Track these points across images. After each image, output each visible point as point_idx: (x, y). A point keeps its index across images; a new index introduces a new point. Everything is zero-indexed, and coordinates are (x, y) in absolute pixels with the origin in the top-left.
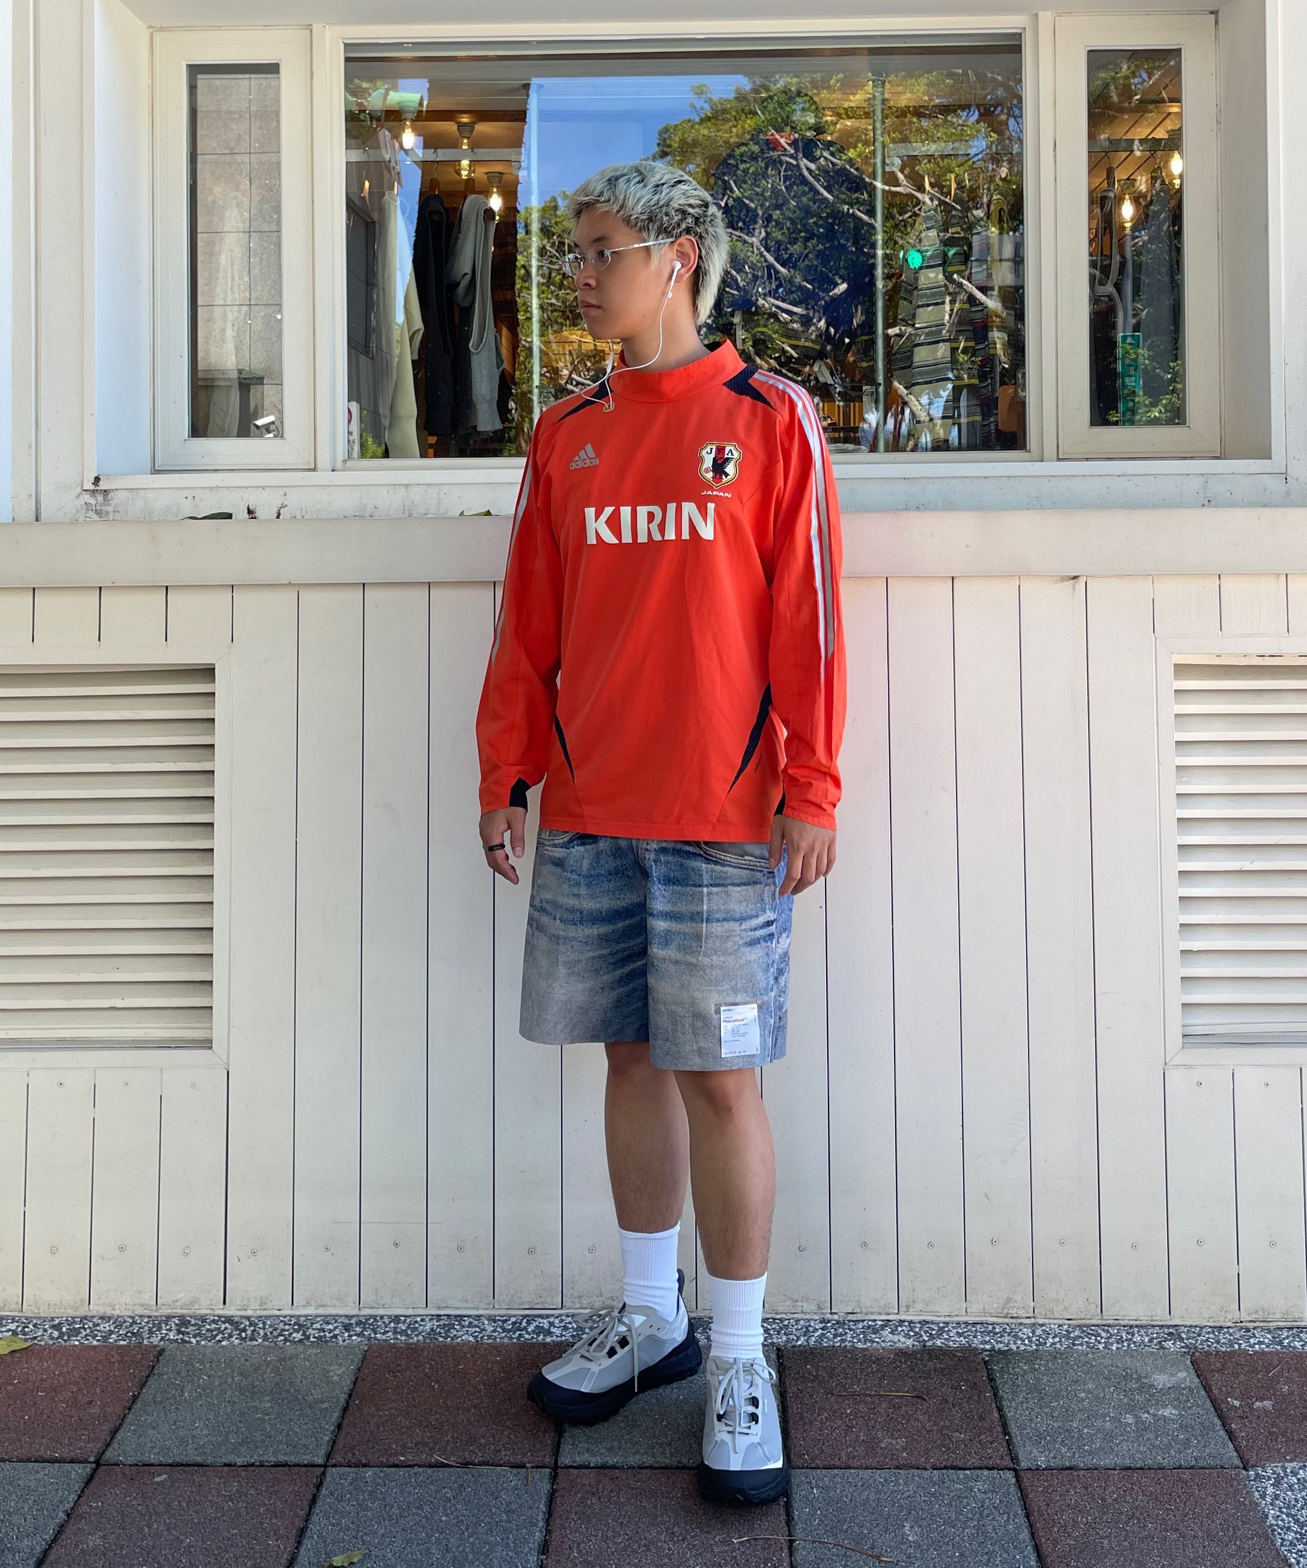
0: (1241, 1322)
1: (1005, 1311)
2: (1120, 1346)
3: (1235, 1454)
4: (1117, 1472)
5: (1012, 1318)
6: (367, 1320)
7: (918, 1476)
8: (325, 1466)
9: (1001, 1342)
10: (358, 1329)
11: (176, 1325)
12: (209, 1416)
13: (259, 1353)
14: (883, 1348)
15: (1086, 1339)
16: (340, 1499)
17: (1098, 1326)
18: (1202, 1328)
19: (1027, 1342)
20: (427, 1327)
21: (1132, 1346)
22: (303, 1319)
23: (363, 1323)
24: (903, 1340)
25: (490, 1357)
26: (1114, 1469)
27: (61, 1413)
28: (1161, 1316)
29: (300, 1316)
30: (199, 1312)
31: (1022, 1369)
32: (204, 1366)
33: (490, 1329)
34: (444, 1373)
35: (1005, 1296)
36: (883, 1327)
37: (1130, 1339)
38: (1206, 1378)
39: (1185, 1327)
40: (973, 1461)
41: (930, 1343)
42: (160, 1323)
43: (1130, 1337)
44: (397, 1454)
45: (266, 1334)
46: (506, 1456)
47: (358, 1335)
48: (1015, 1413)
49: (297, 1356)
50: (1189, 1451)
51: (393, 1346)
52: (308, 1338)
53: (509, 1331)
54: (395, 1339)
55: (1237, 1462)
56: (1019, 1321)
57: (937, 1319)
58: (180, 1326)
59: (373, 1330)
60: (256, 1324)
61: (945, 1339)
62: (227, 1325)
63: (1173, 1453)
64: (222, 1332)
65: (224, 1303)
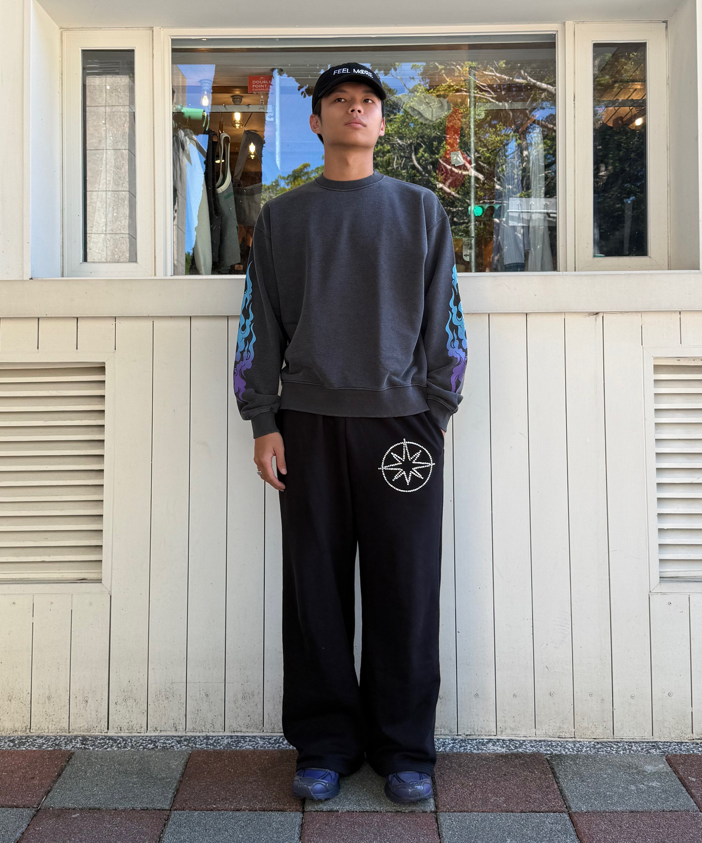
0: (693, 739)
1: (558, 734)
2: (625, 752)
3: (695, 804)
4: (627, 814)
5: (562, 738)
6: (190, 738)
7: (513, 815)
8: (170, 810)
9: (556, 750)
10: (185, 743)
11: (81, 740)
12: (101, 785)
13: (129, 754)
14: (488, 753)
15: (605, 749)
16: (180, 826)
17: (611, 742)
18: (671, 743)
19: (571, 750)
20: (225, 742)
21: (632, 752)
22: (153, 738)
23: (188, 740)
24: (500, 749)
25: (262, 757)
26: (627, 812)
27: (16, 783)
28: (648, 737)
29: (152, 736)
30: (93, 734)
31: (569, 763)
32: (98, 761)
33: (261, 743)
34: (236, 765)
35: (558, 725)
36: (488, 743)
37: (630, 749)
38: (675, 768)
39: (662, 742)
40: (544, 808)
41: (516, 750)
42: (71, 740)
43: (630, 747)
44: (211, 804)
45: (132, 745)
46: (274, 805)
47: (186, 746)
48: (567, 785)
49: (151, 756)
50: (668, 803)
51: (206, 751)
52: (157, 747)
53: (272, 744)
54: (206, 747)
55: (696, 809)
56: (566, 739)
57: (518, 739)
58: (83, 741)
59: (194, 743)
60: (127, 740)
61: (524, 749)
62: (110, 741)
63: (659, 804)
64: (107, 744)
65: (108, 729)
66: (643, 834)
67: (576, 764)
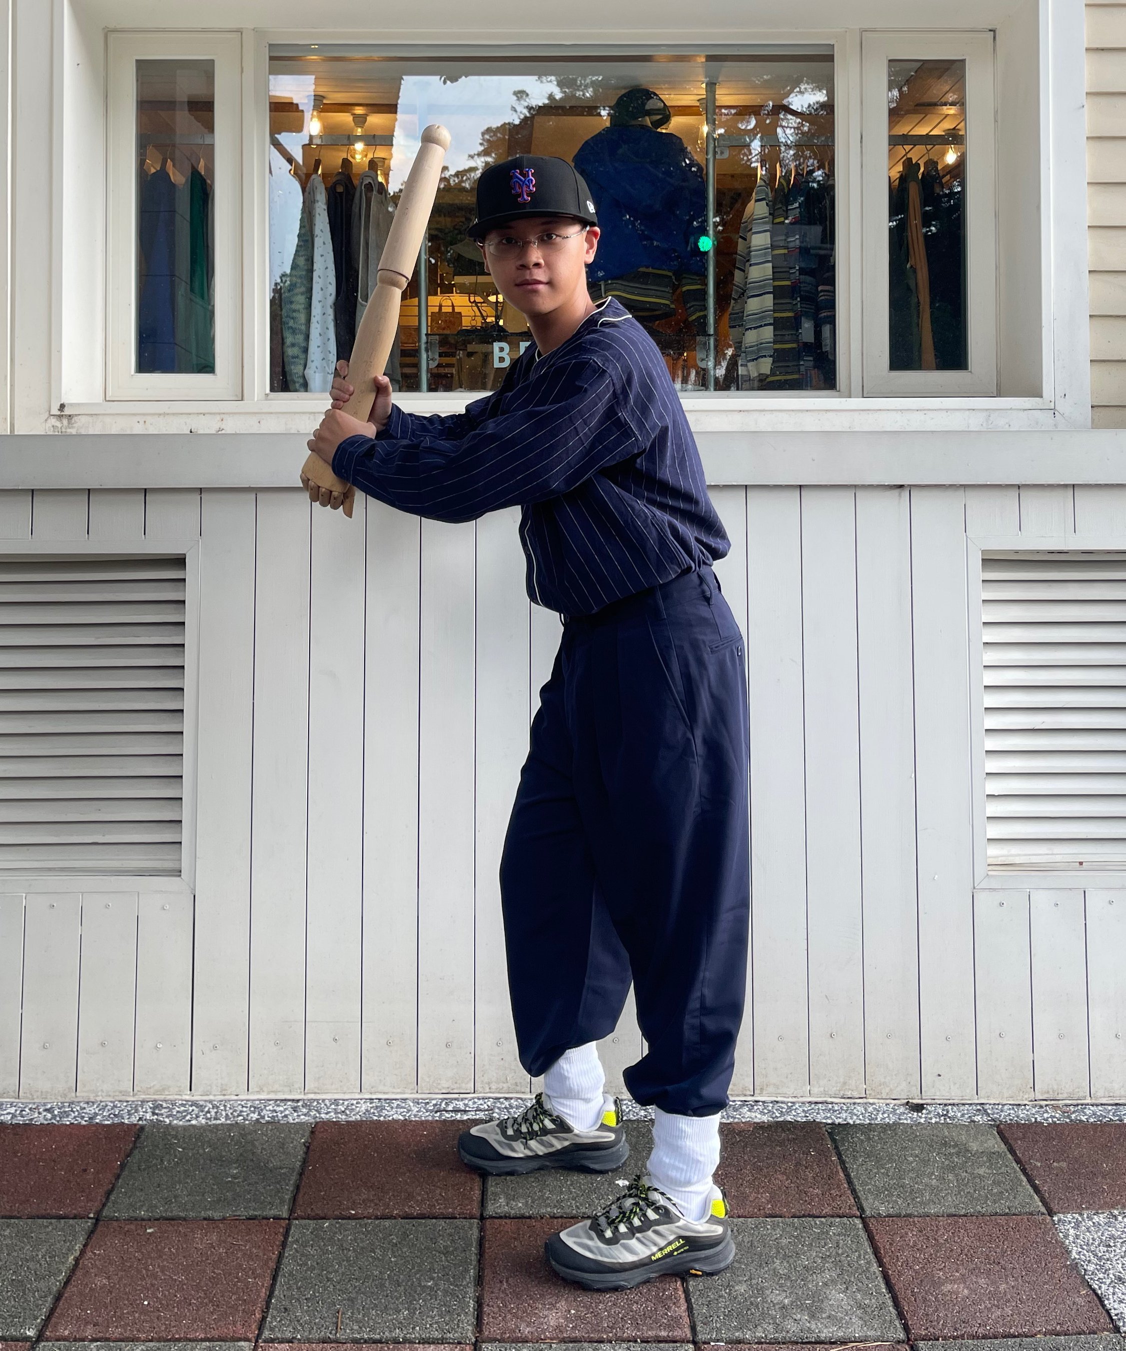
0: (1036, 1101)
1: (842, 1093)
2: (938, 1119)
3: (1040, 1204)
4: (945, 1218)
5: (848, 1098)
7: (782, 1222)
8: (289, 1219)
9: (840, 1118)
10: (305, 1110)
11: (151, 1108)
12: (187, 1180)
13: (223, 1130)
14: (743, 1123)
15: (910, 1115)
16: (305, 1245)
17: (919, 1105)
18: (1003, 1105)
19: (861, 1117)
20: (363, 1109)
21: (948, 1120)
22: (257, 1102)
23: (309, 1105)
24: (759, 1116)
25: (417, 1131)
26: (943, 1216)
27: (60, 1179)
28: (970, 1096)
29: (255, 1100)
30: (169, 1097)
31: (859, 1138)
32: (178, 1140)
33: (415, 1109)
34: (378, 1145)
35: (842, 1080)
36: (741, 1106)
37: (947, 1114)
38: (1011, 1145)
39: (990, 1104)
40: (827, 1210)
41: (780, 1119)
42: (137, 1107)
43: (945, 1113)
44: (347, 1208)
45: (227, 1115)
47: (305, 1115)
48: (858, 1173)
50: (1003, 1202)
51: (336, 1123)
52: (263, 1117)
53: (431, 1111)
54: (336, 1117)
55: (1043, 1210)
56: (853, 1101)
57: (786, 1100)
58: (154, 1108)
59: (316, 1111)
60: (218, 1107)
61: (794, 1116)
62: (194, 1107)
63: (990, 1204)
64: (190, 1113)
65: (191, 1090)
66: (968, 1251)
67: (869, 1139)
